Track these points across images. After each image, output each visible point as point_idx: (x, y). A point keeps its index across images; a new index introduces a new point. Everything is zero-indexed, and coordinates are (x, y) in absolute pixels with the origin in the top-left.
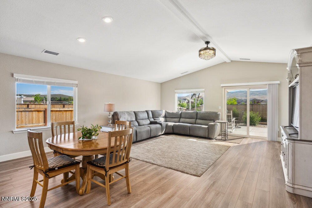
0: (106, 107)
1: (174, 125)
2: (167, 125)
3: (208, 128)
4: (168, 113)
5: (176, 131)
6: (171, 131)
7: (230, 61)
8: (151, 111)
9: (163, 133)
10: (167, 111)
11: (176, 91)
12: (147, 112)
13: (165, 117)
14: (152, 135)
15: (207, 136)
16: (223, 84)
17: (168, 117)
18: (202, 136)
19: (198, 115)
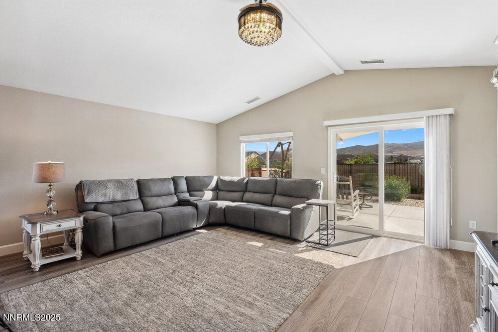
1: (227, 207)
3: (290, 215)
4: (222, 181)
5: (230, 220)
6: (221, 219)
7: (343, 73)
8: (187, 178)
9: (200, 225)
10: (222, 177)
11: (241, 138)
13: (217, 189)
15: (288, 234)
17: (220, 190)
18: (279, 233)
19: (278, 187)
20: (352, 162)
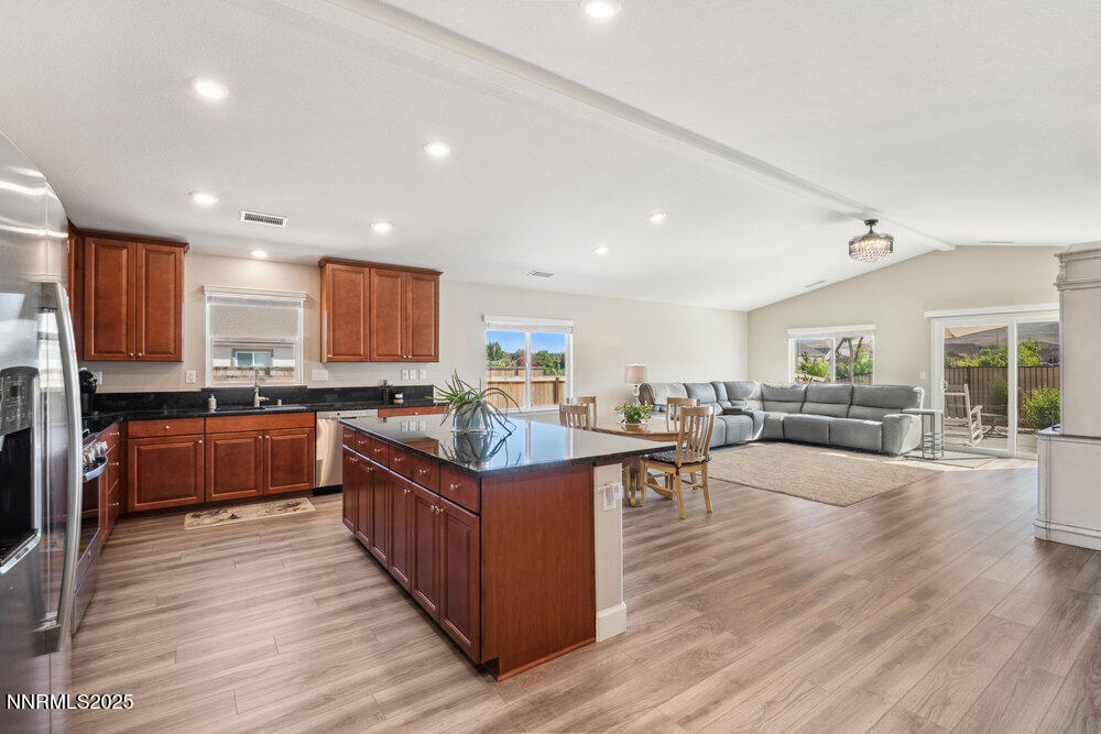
0: (631, 373)
1: (787, 419)
2: (766, 420)
3: (882, 426)
4: (768, 387)
5: (790, 435)
6: (779, 434)
7: (952, 248)
8: (726, 384)
9: (756, 438)
10: (767, 383)
11: (789, 332)
12: (714, 385)
13: (762, 398)
14: (731, 439)
15: (879, 448)
16: (934, 309)
17: (768, 398)
18: (866, 447)
19: (856, 395)
20: (975, 363)
